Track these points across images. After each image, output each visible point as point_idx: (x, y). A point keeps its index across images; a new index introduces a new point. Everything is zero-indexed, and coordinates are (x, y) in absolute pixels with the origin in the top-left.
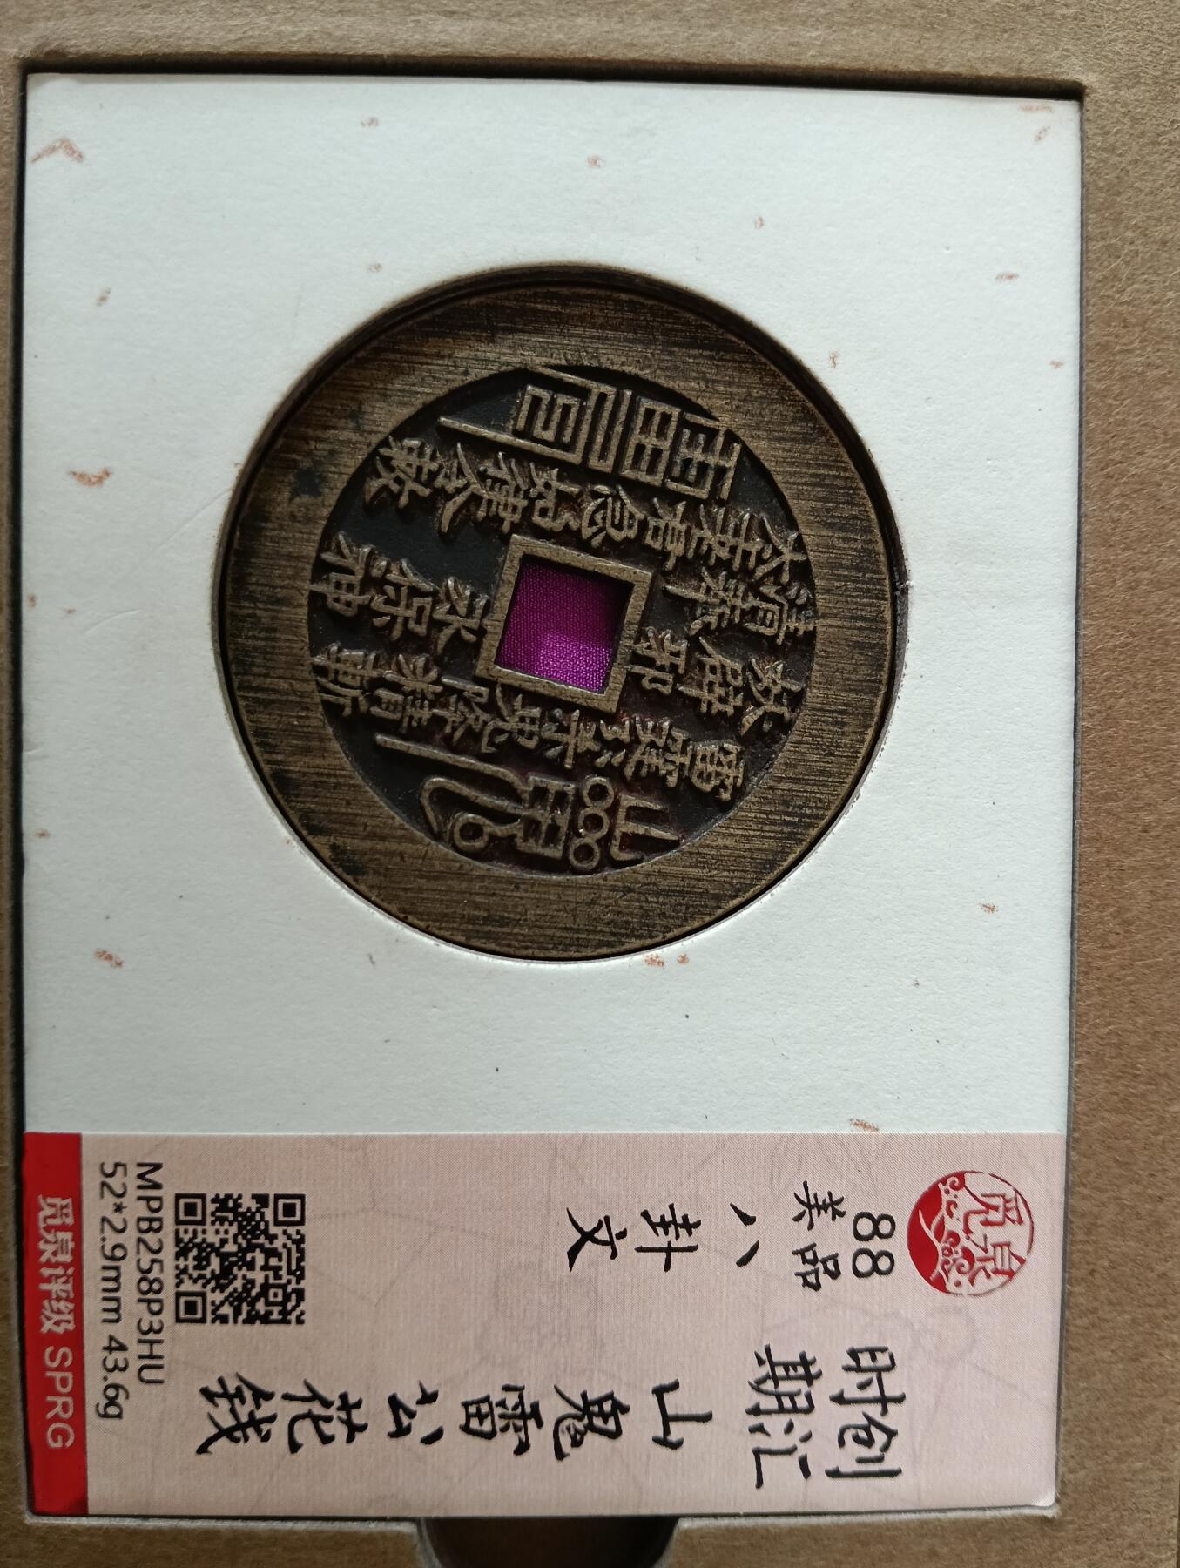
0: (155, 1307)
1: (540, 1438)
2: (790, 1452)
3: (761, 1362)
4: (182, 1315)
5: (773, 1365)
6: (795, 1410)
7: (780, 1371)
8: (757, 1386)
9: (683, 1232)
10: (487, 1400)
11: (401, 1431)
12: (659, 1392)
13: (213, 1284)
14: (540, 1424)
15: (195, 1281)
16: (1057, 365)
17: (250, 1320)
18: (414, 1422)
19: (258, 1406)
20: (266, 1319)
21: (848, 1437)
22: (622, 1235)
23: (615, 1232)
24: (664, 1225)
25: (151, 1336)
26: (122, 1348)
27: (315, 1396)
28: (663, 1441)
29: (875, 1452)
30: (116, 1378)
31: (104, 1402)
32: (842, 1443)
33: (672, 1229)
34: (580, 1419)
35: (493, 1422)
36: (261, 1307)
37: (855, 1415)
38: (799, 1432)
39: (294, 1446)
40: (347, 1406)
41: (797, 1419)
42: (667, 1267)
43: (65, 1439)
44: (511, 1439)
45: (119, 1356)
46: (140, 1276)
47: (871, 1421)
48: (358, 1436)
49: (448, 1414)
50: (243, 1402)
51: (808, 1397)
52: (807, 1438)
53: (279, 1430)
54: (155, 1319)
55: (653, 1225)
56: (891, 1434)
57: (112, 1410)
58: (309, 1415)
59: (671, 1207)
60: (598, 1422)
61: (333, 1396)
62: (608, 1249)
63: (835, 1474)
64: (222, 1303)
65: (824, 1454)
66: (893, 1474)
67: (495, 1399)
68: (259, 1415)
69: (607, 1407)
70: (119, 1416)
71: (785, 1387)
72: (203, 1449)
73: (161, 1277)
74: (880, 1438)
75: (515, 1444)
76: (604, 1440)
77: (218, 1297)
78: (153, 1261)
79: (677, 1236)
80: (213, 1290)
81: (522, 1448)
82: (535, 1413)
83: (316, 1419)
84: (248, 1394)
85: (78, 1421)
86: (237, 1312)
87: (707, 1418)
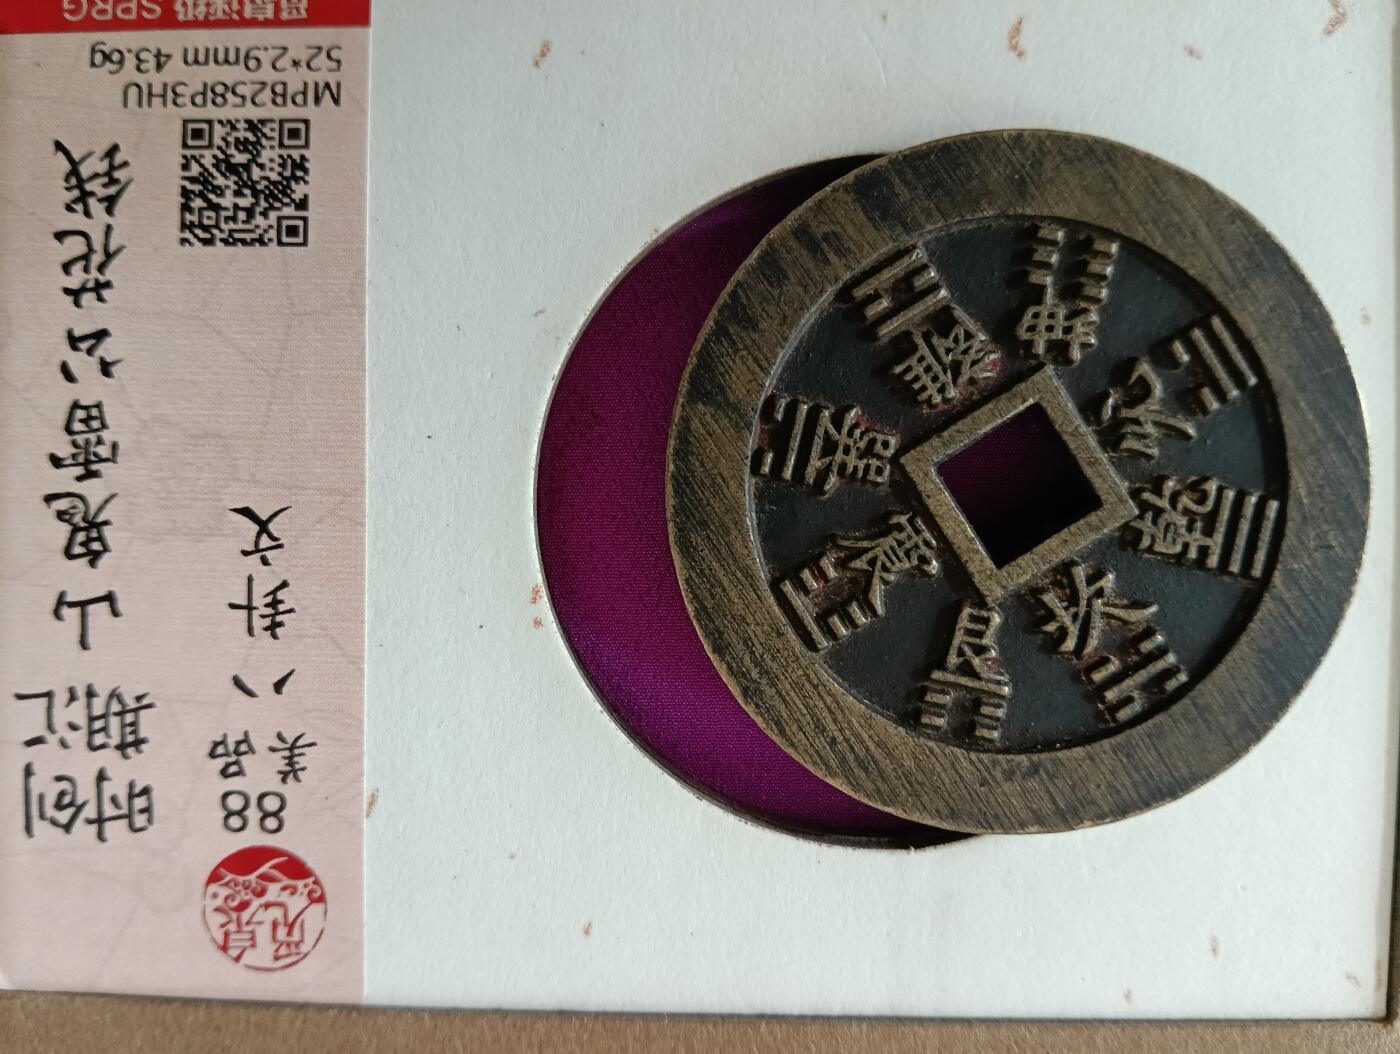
0: (199, 100)
1: (65, 480)
2: (50, 727)
3: (139, 699)
4: (191, 126)
5: (135, 710)
6: (92, 733)
7: (129, 718)
8: (114, 695)
9: (267, 622)
10: (104, 426)
11: (74, 341)
12: (109, 598)
13: (221, 156)
14: (79, 479)
15: (224, 139)
16: (1128, 996)
17: (185, 193)
18: (83, 355)
19: (100, 200)
20: (186, 208)
21: (64, 785)
22: (265, 562)
23: (269, 554)
24: (275, 604)
25: (170, 95)
26: (159, 67)
27: (109, 256)
28: (61, 602)
29: (50, 812)
30: (130, 61)
31: (107, 49)
32: (59, 779)
33: (270, 611)
34: (84, 519)
35: (83, 432)
36: (198, 203)
37: (86, 792)
38: (71, 737)
39: (60, 236)
40: (100, 287)
41: (82, 734)
42: (233, 606)
43: (71, 12)
44: (64, 451)
45: (151, 63)
46: (230, 84)
47: (80, 808)
48: (69, 299)
49: (90, 387)
50: (105, 186)
51: (103, 746)
52: (63, 744)
53: (77, 221)
54: (187, 100)
55: (274, 592)
56: (67, 827)
57: (98, 58)
58: (91, 250)
59: (291, 611)
60: (81, 537)
61: (109, 274)
62: (250, 548)
63: (28, 772)
64: (201, 165)
65: (48, 761)
66: (28, 829)
67: (105, 435)
68: (92, 202)
69: (96, 546)
70: (93, 64)
71: (114, 722)
72: (59, 146)
73: (228, 107)
74: (64, 816)
75: (60, 454)
76: (62, 541)
77: (208, 161)
78: (243, 97)
79: (263, 616)
80: (215, 157)
81: (56, 461)
82: (90, 474)
83: (86, 257)
84: (112, 190)
85: (89, 25)
86: (192, 180)
87: (84, 644)
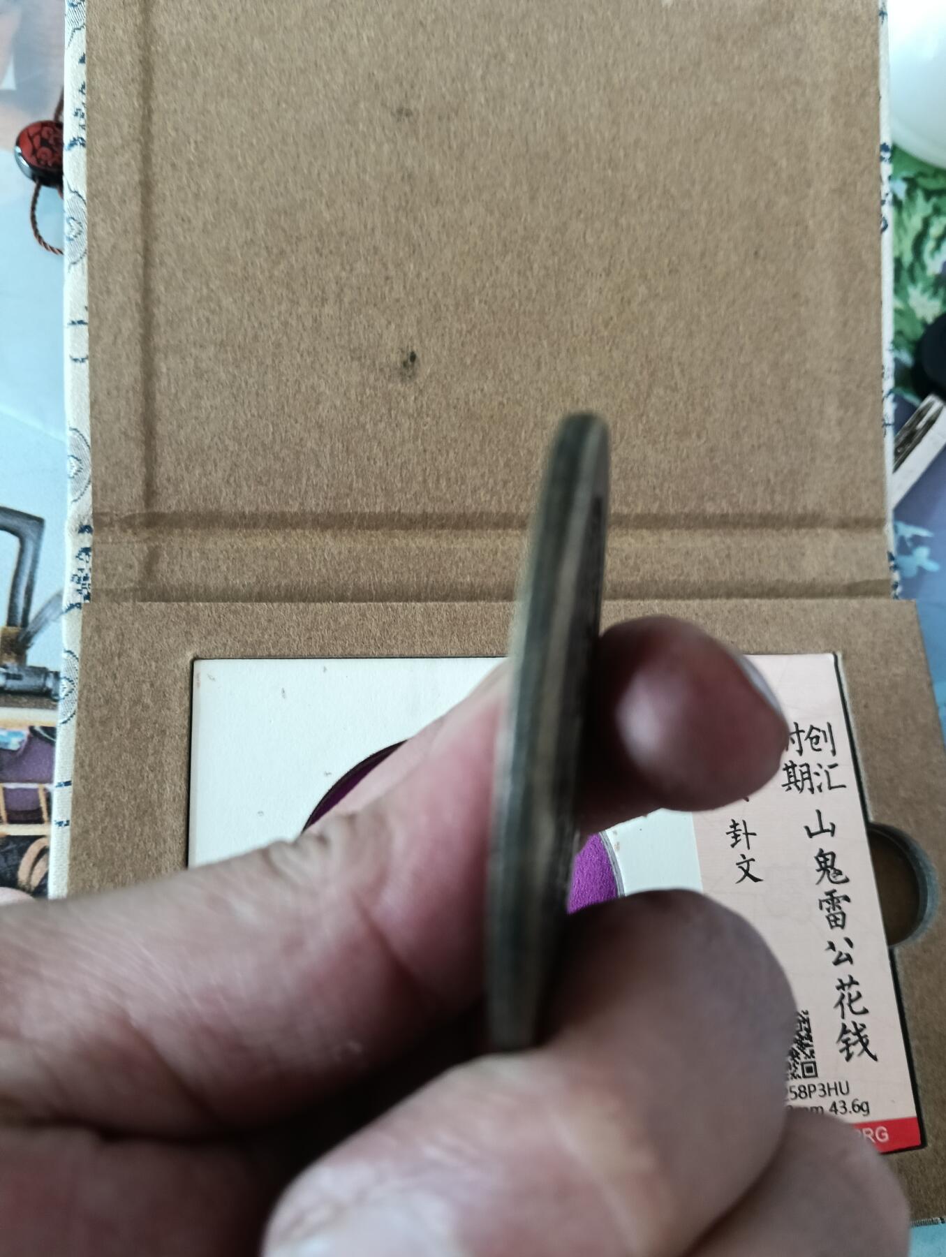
0: (812, 1089)
1: (841, 890)
2: (827, 773)
3: (790, 788)
4: (814, 1074)
5: (790, 783)
6: (808, 772)
7: (792, 779)
8: (801, 790)
9: (738, 828)
10: (828, 918)
11: (849, 958)
12: (811, 835)
13: (796, 1059)
14: (835, 891)
15: (796, 1068)
16: (325, 669)
17: (810, 1038)
18: (843, 952)
19: (850, 1031)
20: (809, 1030)
21: (816, 747)
22: (743, 856)
23: (742, 860)
24: (736, 836)
25: (826, 1090)
26: (834, 1105)
27: (840, 1003)
28: (833, 832)
29: (821, 735)
30: (849, 1107)
31: (862, 1112)
32: (820, 750)
33: (738, 833)
34: (829, 872)
35: (838, 913)
36: (803, 1033)
37: (806, 745)
38: (818, 770)
39: (865, 1011)
40: (842, 986)
41: (812, 770)
42: (754, 834)
43: (882, 1131)
44: (843, 904)
45: (839, 1106)
46: (798, 1098)
47: (808, 737)
48: (855, 979)
49: (837, 936)
50: (849, 1039)
51: (801, 766)
52: (820, 766)
53: (860, 1020)
54: (818, 1088)
55: (737, 842)
56: (812, 728)
57: (865, 1107)
58: (850, 1006)
59: (728, 833)
60: (829, 863)
61: (838, 994)
62: (751, 863)
63: (834, 752)
64: (804, 1053)
65: (826, 758)
66: (830, 726)
67: (827, 913)
68: (853, 1030)
69: (821, 859)
70: (867, 1103)
71: (799, 777)
72: (875, 1058)
73: (797, 1086)
74: (814, 733)
75: (846, 902)
76: (837, 860)
77: (802, 1056)
78: (791, 1091)
79: (740, 830)
80: (799, 1058)
81: (847, 899)
82: (830, 893)
83: (851, 1001)
84: (845, 1037)
85: (873, 1125)
86: (808, 1045)
87: (819, 813)
